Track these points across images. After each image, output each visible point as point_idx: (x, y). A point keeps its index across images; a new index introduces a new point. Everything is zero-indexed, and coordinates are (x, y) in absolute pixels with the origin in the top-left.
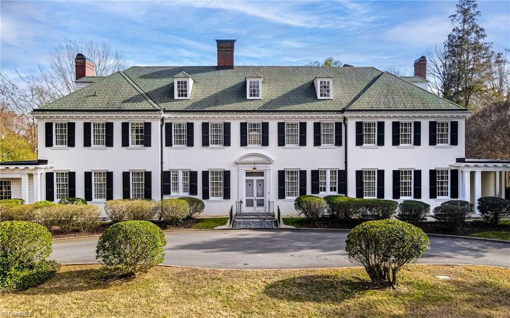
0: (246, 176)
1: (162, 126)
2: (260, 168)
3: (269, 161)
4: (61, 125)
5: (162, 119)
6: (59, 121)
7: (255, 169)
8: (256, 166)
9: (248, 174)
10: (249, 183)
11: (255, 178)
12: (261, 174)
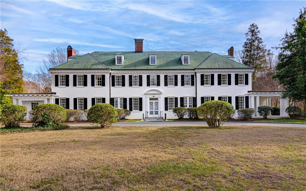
0: (150, 100)
1: (110, 77)
2: (156, 96)
3: (160, 93)
4: (63, 76)
5: (110, 74)
6: (62, 74)
7: (154, 97)
8: (154, 95)
9: (151, 99)
10: (151, 104)
11: (154, 101)
12: (157, 99)
